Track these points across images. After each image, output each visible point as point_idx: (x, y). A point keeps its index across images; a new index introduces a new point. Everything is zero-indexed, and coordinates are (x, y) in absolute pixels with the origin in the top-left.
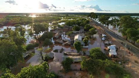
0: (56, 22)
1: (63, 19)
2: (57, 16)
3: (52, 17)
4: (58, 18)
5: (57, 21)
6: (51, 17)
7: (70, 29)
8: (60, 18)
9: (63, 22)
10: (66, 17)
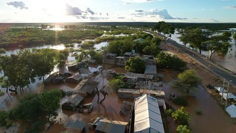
0: (91, 41)
1: (106, 33)
2: (96, 28)
3: (86, 29)
4: (97, 32)
5: (93, 39)
6: (84, 29)
7: (118, 64)
8: (100, 32)
9: (105, 40)
10: (112, 31)
